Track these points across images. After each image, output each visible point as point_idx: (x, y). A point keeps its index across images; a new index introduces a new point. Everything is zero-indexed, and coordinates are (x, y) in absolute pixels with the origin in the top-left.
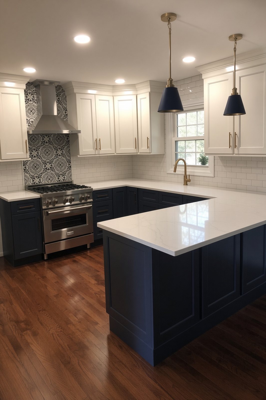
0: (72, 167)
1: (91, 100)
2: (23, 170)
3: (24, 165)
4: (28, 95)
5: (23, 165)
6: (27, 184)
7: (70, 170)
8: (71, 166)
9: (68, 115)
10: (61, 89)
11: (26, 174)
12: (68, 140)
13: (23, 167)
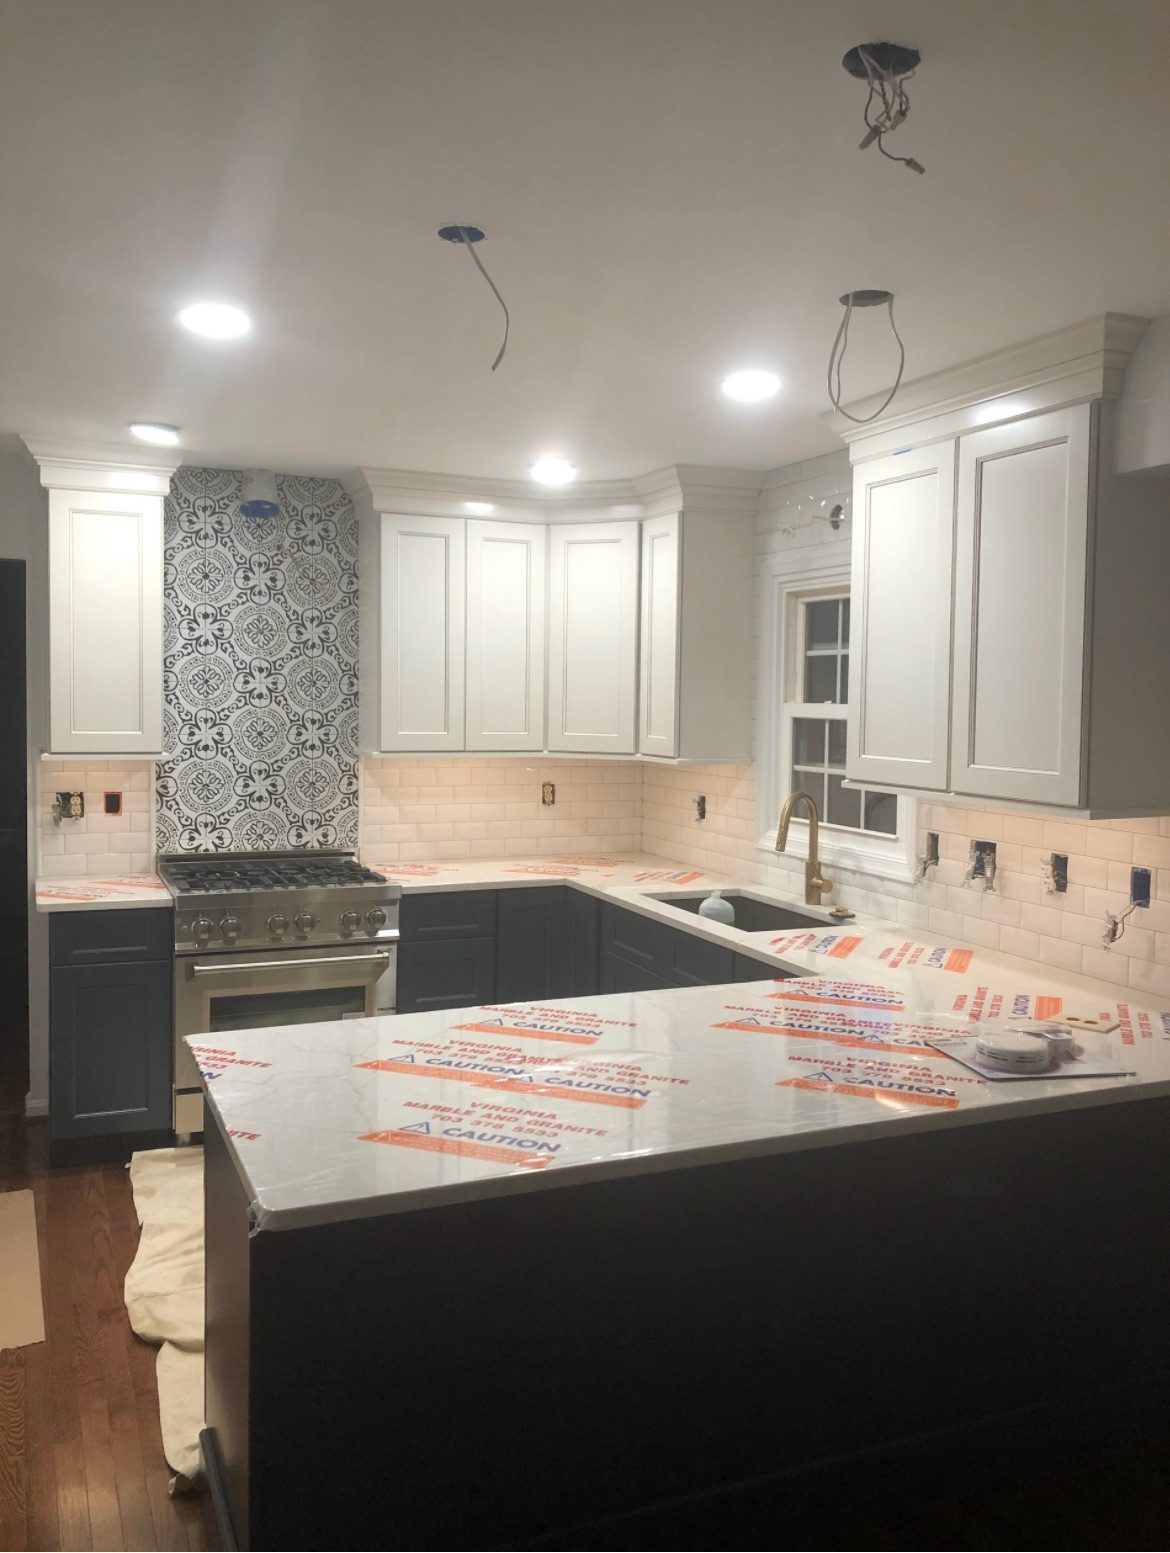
0: (361, 794)
1: (447, 539)
2: (155, 796)
3: (159, 778)
4: (197, 517)
5: (154, 776)
6: (164, 849)
7: (354, 807)
8: (356, 791)
9: (359, 593)
10: (339, 493)
11: (165, 811)
12: (355, 689)
13: (155, 785)
